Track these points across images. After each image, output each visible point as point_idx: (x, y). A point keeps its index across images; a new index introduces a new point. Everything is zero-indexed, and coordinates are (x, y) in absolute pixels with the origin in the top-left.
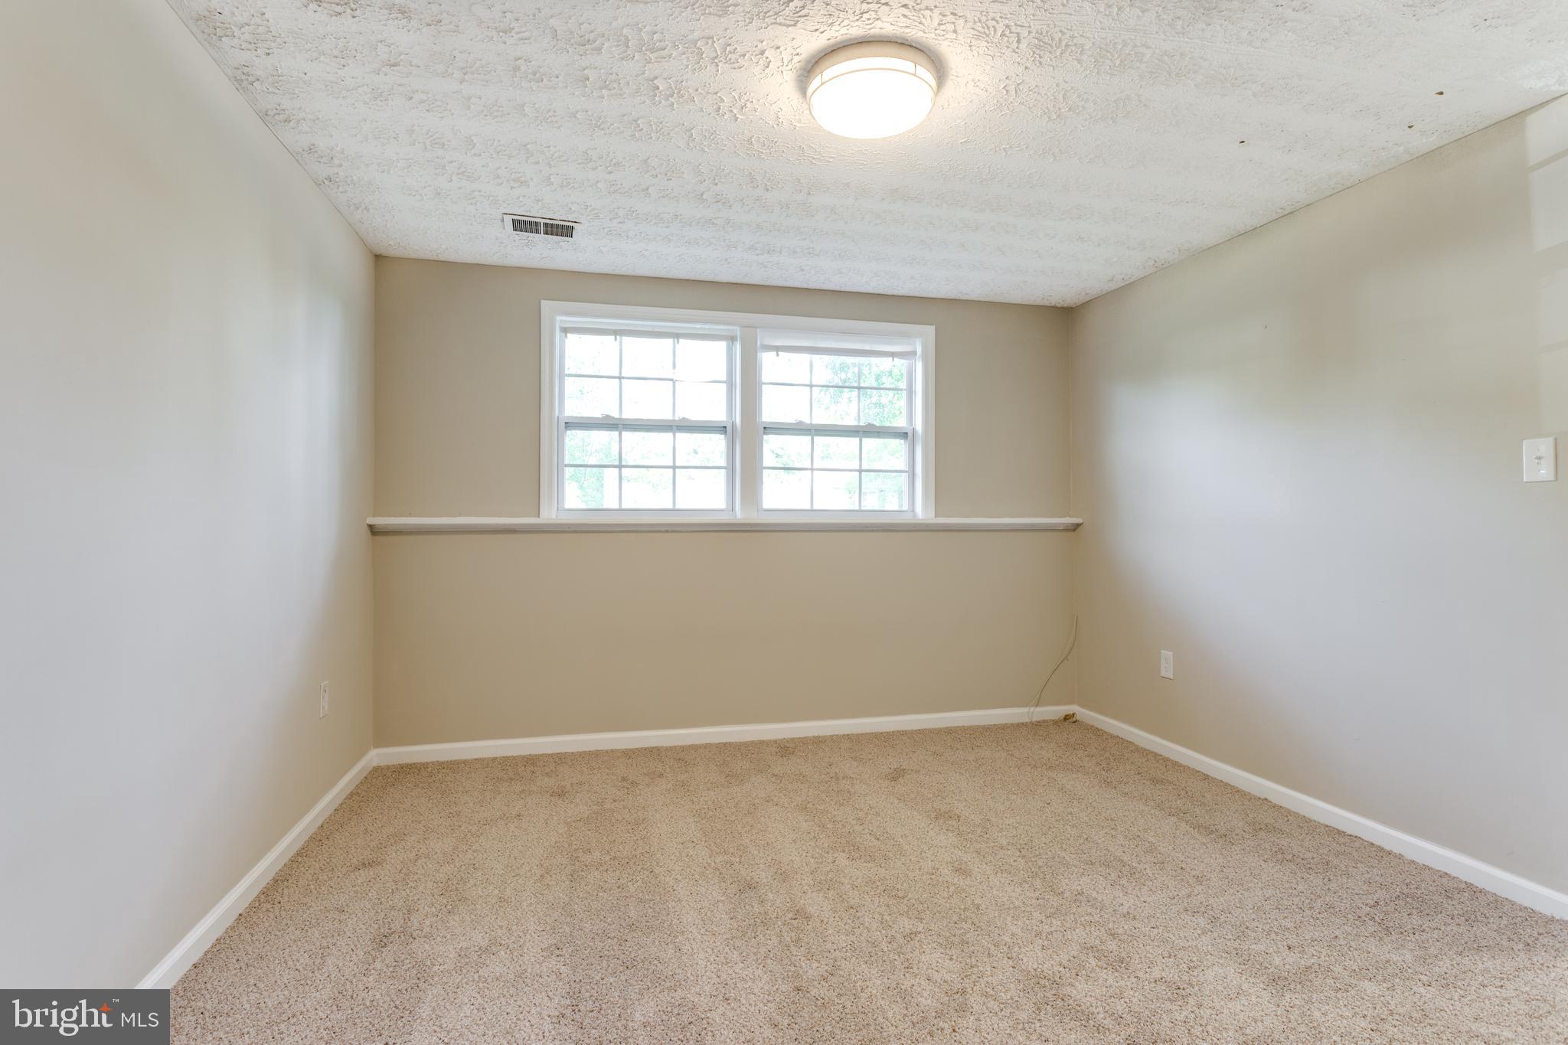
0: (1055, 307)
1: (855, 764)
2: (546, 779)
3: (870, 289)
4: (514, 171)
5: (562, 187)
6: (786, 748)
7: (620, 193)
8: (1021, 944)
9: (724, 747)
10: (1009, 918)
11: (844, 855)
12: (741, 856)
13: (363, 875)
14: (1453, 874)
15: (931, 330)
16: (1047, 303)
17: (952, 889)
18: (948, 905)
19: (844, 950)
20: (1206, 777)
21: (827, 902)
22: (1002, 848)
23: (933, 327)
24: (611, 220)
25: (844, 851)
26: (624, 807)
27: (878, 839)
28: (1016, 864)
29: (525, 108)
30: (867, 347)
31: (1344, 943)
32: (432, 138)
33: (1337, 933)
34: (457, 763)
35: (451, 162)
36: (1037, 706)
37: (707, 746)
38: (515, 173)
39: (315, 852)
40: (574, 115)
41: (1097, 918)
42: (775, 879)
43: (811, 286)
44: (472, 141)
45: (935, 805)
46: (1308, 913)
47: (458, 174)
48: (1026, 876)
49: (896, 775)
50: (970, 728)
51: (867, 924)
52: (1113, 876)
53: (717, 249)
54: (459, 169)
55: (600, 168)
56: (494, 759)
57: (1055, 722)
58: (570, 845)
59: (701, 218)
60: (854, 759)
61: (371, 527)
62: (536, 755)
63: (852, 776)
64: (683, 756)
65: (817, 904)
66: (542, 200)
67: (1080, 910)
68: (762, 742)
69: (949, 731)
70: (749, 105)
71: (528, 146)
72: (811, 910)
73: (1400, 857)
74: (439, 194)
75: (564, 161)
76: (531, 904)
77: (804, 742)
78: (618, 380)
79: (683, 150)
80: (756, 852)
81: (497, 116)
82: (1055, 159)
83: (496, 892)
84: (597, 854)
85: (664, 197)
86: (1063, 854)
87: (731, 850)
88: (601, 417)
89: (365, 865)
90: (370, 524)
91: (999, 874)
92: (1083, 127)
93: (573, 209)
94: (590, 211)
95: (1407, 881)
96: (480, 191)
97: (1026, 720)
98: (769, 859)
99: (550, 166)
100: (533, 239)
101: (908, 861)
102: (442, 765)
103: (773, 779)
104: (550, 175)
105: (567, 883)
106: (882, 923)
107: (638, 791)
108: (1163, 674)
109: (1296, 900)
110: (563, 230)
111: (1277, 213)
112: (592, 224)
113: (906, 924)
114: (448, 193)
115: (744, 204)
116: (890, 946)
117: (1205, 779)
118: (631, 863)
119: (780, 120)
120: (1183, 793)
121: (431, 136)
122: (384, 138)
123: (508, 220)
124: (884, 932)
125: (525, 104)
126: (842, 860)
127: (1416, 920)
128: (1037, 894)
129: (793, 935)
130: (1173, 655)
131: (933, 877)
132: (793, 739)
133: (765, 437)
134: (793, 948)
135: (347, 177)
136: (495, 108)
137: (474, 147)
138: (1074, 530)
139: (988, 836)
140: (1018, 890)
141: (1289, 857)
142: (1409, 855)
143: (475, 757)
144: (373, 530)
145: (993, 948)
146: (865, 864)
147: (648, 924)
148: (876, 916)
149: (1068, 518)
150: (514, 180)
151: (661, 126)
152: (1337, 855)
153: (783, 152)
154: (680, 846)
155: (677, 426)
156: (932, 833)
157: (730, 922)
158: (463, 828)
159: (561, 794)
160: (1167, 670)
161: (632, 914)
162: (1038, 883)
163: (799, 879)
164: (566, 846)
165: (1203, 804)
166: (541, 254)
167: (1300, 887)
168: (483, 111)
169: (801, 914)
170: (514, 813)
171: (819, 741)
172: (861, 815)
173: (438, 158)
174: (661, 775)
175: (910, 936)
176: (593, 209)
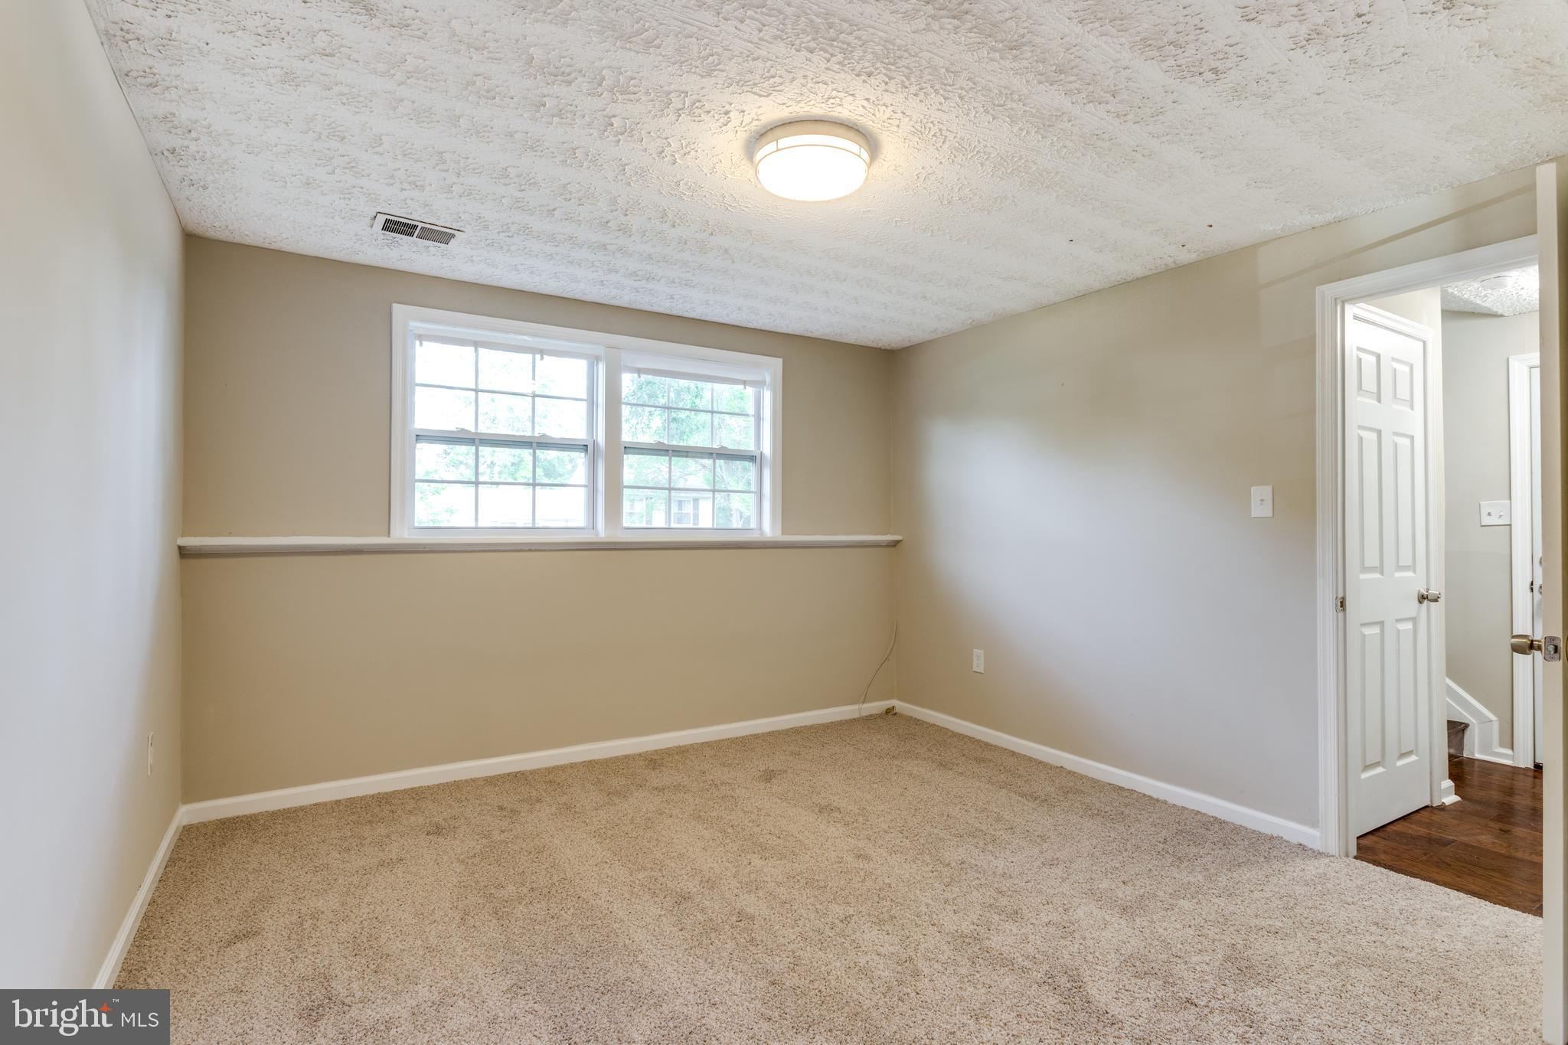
0: (880, 349)
1: (726, 770)
2: (413, 818)
3: (726, 320)
4: (414, 174)
5: (461, 196)
6: (654, 760)
7: (523, 210)
8: (937, 912)
9: (590, 765)
10: (918, 892)
11: (756, 856)
12: (660, 870)
13: (242, 949)
14: (1203, 811)
15: (778, 362)
16: (874, 345)
17: (862, 873)
18: (865, 888)
19: (796, 941)
20: (1013, 754)
21: (761, 901)
22: (885, 831)
23: (781, 360)
24: (499, 233)
25: (754, 853)
26: (516, 837)
27: (779, 838)
28: (903, 844)
29: (461, 119)
30: (722, 374)
31: (1157, 874)
32: (333, 130)
33: (1150, 866)
34: (296, 810)
35: (343, 156)
36: (863, 703)
37: (572, 766)
38: (414, 176)
39: (163, 932)
40: (511, 135)
41: (983, 881)
42: (703, 887)
43: (674, 312)
44: (381, 140)
45: (814, 800)
46: (1125, 854)
47: (344, 168)
48: (915, 853)
49: (769, 776)
50: (812, 726)
51: (805, 916)
52: (981, 844)
53: (597, 271)
54: (349, 163)
55: (512, 185)
56: (338, 802)
57: (880, 716)
58: (477, 882)
59: (594, 243)
60: (723, 765)
61: (180, 548)
62: (386, 793)
63: (729, 781)
64: (552, 778)
65: (751, 903)
66: (431, 205)
67: (968, 875)
68: (626, 757)
69: (796, 731)
70: (693, 153)
71: (444, 154)
72: (750, 910)
73: (1165, 802)
74: (308, 184)
75: (478, 173)
76: (465, 949)
77: (668, 753)
78: (473, 393)
79: (609, 181)
80: (673, 864)
81: (423, 122)
82: (932, 235)
83: (419, 942)
84: (511, 888)
85: (567, 219)
86: (936, 831)
87: (649, 866)
88: (455, 430)
89: (238, 937)
90: (181, 545)
91: (893, 855)
92: (964, 213)
93: (462, 218)
94: (480, 223)
95: (1177, 820)
96: (362, 188)
97: (856, 716)
98: (689, 868)
99: (459, 175)
100: (400, 241)
101: (814, 854)
102: (274, 815)
103: (656, 792)
104: (454, 183)
105: (494, 921)
106: (818, 913)
107: (522, 819)
108: (975, 669)
109: (1114, 845)
110: (443, 237)
111: (1074, 294)
112: (476, 234)
113: (837, 910)
114: (321, 184)
115: (645, 235)
116: (833, 931)
117: (1013, 755)
118: (553, 891)
119: (715, 170)
120: (1002, 768)
121: (333, 128)
122: (271, 121)
123: (381, 219)
124: (823, 920)
125: (463, 115)
126: (757, 861)
127: (1194, 850)
128: (930, 868)
129: (746, 936)
130: (984, 653)
131: (842, 865)
132: (656, 751)
133: (625, 456)
134: (751, 948)
135: (198, 152)
136: (427, 114)
137: (380, 146)
138: (895, 546)
139: (869, 823)
140: (914, 866)
141: (1096, 812)
142: (1171, 800)
143: (314, 802)
144: (184, 553)
145: (916, 918)
146: (778, 862)
147: (602, 948)
148: (810, 907)
149: (889, 535)
150: (410, 183)
151: (597, 158)
152: (1126, 806)
153: (705, 196)
154: (595, 868)
155: (537, 443)
156: (822, 827)
157: (680, 933)
158: (340, 881)
159: (438, 831)
160: (978, 665)
161: (580, 940)
162: (927, 858)
163: (726, 884)
164: (474, 884)
165: (1020, 776)
166: (401, 256)
167: (1112, 835)
168: (410, 114)
169: (741, 915)
170: (394, 857)
171: (682, 751)
172: (753, 817)
173: (329, 149)
174: (539, 800)
175: (847, 919)
176: (485, 221)
